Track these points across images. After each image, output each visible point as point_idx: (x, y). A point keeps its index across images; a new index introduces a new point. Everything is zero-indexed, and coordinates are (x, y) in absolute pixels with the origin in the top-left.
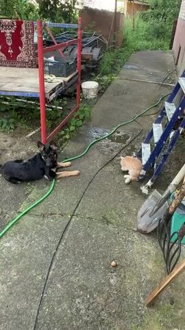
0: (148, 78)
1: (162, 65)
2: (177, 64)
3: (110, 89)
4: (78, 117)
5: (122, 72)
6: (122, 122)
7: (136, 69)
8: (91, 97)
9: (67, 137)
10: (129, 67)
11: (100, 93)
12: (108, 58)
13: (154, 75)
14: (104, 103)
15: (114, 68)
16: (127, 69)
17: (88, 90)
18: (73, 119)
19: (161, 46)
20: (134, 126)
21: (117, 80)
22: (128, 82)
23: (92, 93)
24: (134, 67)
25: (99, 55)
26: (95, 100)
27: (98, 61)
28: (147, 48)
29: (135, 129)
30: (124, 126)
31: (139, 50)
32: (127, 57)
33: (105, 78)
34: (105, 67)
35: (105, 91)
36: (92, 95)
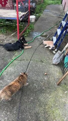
0: (54, 15)
1: (58, 10)
2: (64, 9)
3: (39, 19)
4: (29, 28)
5: (44, 12)
6: (45, 30)
7: (49, 12)
8: (33, 22)
9: (26, 35)
10: (46, 10)
11: (36, 20)
12: (38, 7)
13: (56, 14)
14: (38, 23)
15: (40, 11)
16: (46, 11)
17: (32, 19)
18: (27, 29)
19: (58, 3)
20: (49, 31)
21: (42, 15)
22: (46, 16)
23: (33, 20)
24: (48, 11)
25: (35, 6)
26: (35, 23)
27: (35, 8)
28: (52, 3)
29: (50, 33)
30: (46, 32)
31: (49, 4)
32: (45, 7)
33: (37, 15)
34: (37, 10)
35: (38, 19)
36: (33, 21)
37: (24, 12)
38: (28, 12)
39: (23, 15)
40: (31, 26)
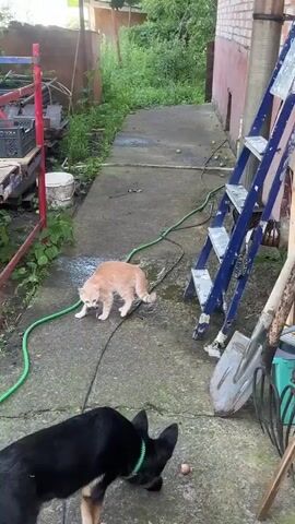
0: (173, 160)
1: (197, 133)
2: (228, 129)
3: (96, 186)
4: (45, 241)
5: (115, 151)
6: (137, 244)
7: (142, 145)
8: (61, 204)
9: (33, 278)
10: (127, 141)
11: (79, 194)
12: (79, 125)
13: (186, 154)
14: (92, 212)
15: (95, 145)
16: (124, 145)
17: (53, 189)
18: (38, 245)
19: (187, 97)
20: (166, 247)
21: (107, 168)
22: (130, 169)
23: (62, 196)
24: (140, 141)
25: (62, 120)
26: (71, 210)
27: (61, 131)
28: (156, 102)
29: (169, 254)
30: (145, 251)
31: (140, 107)
32: (118, 122)
33: (80, 166)
34: (73, 144)
35: (87, 189)
36: (62, 200)
37: (15, 156)
38: (37, 154)
39: (15, 172)
40: (57, 229)
